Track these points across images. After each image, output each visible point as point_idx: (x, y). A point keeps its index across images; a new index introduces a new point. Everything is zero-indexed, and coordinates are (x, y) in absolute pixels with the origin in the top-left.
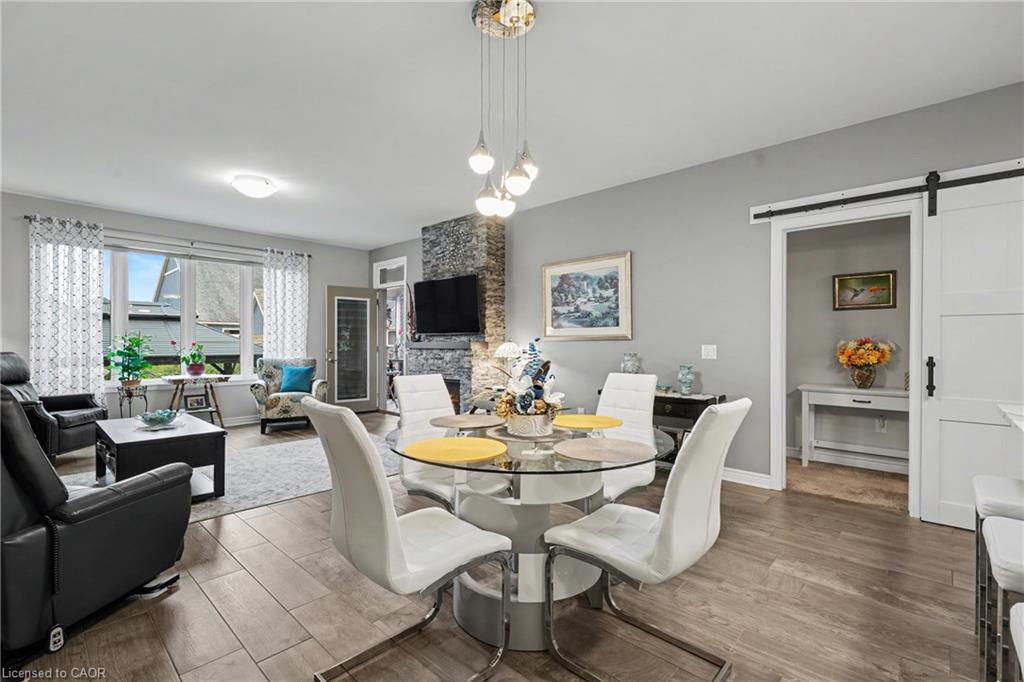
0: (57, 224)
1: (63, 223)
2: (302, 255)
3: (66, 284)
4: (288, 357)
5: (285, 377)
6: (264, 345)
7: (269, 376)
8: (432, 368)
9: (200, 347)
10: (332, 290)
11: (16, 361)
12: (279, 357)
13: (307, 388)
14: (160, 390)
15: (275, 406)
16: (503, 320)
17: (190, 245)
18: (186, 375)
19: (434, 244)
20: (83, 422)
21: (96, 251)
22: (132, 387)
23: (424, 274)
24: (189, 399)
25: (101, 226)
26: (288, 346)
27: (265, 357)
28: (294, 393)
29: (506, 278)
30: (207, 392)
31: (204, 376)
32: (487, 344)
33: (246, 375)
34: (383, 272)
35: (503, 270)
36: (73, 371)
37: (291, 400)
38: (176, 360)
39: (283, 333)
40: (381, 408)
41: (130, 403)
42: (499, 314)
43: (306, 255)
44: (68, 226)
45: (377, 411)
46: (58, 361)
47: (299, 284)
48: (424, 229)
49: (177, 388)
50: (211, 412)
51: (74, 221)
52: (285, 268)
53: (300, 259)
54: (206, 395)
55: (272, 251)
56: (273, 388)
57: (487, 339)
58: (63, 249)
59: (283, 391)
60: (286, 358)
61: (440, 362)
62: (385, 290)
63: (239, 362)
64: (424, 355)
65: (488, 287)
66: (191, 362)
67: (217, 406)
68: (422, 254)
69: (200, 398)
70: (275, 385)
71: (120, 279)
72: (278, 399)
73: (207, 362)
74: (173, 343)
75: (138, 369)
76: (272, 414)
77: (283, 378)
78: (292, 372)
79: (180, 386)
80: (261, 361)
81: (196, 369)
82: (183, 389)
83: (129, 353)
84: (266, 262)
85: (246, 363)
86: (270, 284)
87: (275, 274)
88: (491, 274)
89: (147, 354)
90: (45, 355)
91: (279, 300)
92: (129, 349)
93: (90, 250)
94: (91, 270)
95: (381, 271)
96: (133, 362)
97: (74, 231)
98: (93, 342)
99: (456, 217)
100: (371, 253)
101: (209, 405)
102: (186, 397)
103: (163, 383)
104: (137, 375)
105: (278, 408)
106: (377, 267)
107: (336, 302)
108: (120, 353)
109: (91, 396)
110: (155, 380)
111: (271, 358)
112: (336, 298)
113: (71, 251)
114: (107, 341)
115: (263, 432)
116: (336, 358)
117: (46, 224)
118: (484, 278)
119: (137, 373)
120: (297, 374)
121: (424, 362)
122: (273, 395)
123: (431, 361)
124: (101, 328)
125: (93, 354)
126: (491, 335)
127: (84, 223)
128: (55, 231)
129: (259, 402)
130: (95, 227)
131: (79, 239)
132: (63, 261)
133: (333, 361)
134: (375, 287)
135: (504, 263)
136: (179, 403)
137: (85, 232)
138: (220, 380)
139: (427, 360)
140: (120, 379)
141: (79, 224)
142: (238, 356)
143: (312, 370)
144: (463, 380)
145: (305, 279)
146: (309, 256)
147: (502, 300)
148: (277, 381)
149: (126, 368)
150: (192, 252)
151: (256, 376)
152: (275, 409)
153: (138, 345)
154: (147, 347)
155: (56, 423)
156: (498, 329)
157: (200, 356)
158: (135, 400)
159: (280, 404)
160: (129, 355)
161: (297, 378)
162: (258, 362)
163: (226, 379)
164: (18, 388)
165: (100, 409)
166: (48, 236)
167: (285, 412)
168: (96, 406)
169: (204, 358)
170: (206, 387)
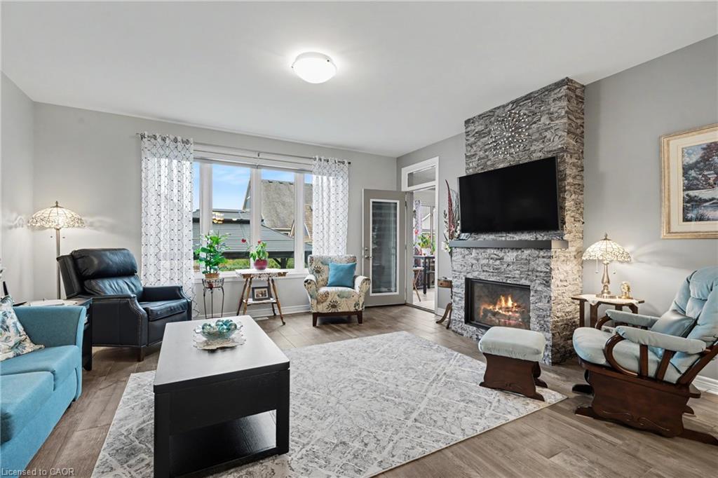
0: (159, 140)
1: (164, 140)
2: (343, 163)
3: (166, 190)
4: (332, 254)
5: (331, 272)
6: (313, 244)
7: (317, 271)
8: (486, 268)
9: (264, 245)
10: (368, 193)
11: (125, 256)
12: (325, 254)
13: (349, 283)
14: (234, 282)
15: (325, 301)
16: (581, 214)
17: (257, 156)
18: (253, 270)
19: (480, 134)
20: (170, 314)
21: (188, 163)
22: (213, 280)
23: (467, 169)
24: (256, 290)
25: (191, 140)
26: (332, 244)
27: (313, 255)
28: (340, 289)
29: (585, 162)
30: (269, 283)
31: (268, 270)
32: (567, 242)
33: (299, 270)
34: (411, 175)
35: (582, 152)
36: (171, 264)
37: (338, 296)
38: (246, 255)
39: (328, 233)
40: (408, 302)
41: (212, 293)
42: (578, 204)
43: (346, 162)
44: (168, 141)
45: (405, 304)
46: (161, 255)
47: (341, 188)
48: (467, 122)
49: (247, 280)
50: (273, 303)
51: (172, 137)
52: (330, 175)
53: (342, 165)
54: (268, 288)
55: (320, 160)
56: (322, 283)
57: (566, 237)
58: (164, 161)
59: (330, 286)
60: (330, 255)
61: (498, 262)
62: (411, 193)
63: (293, 257)
64: (473, 255)
65: (568, 172)
66: (257, 258)
67: (277, 298)
68: (465, 148)
69: (263, 290)
70: (323, 280)
71: (206, 188)
72: (327, 294)
73: (269, 257)
74: (244, 241)
75: (217, 264)
76: (323, 308)
77: (330, 274)
78: (337, 269)
79: (249, 279)
80: (312, 258)
81: (261, 264)
82: (250, 282)
83: (210, 250)
84: (314, 170)
85: (299, 258)
86: (319, 189)
87: (322, 179)
88: (571, 157)
89: (224, 250)
90: (152, 250)
91: (325, 203)
92: (211, 246)
93: (184, 162)
94: (185, 178)
95: (409, 174)
96: (213, 258)
97: (172, 145)
98: (186, 241)
99: (514, 98)
100: (398, 159)
101: (270, 296)
102: (253, 289)
103: (236, 276)
104: (215, 269)
105: (328, 303)
106: (405, 172)
107: (371, 204)
108: (204, 250)
109: (180, 289)
110: (230, 274)
111: (318, 254)
112: (372, 200)
113: (170, 163)
114: (196, 240)
115: (314, 325)
116: (371, 255)
117: (152, 140)
118: (564, 162)
119: (216, 267)
120: (342, 270)
121: (475, 262)
122: (323, 290)
123: (485, 262)
124: (191, 228)
125: (185, 250)
126: (570, 232)
127: (179, 139)
128: (158, 146)
129: (311, 297)
130: (187, 142)
131: (176, 153)
132: (164, 171)
133: (368, 258)
134: (403, 190)
135: (583, 144)
136: (248, 295)
137: (180, 145)
138: (280, 274)
139: (478, 260)
140: (203, 273)
141: (176, 140)
142: (293, 252)
143: (353, 267)
144: (536, 286)
145: (346, 184)
146: (349, 163)
147: (580, 188)
148: (324, 276)
149: (208, 263)
150: (259, 162)
151: (307, 270)
152: (324, 304)
153: (217, 243)
154: (224, 245)
155: (146, 315)
156: (577, 224)
157: (264, 253)
158: (215, 290)
159: (329, 299)
160: (210, 251)
161: (342, 274)
162: (309, 258)
163: (284, 274)
164: (127, 280)
165: (185, 301)
166: (154, 151)
167: (334, 306)
168: (184, 298)
169: (267, 255)
170: (268, 280)
